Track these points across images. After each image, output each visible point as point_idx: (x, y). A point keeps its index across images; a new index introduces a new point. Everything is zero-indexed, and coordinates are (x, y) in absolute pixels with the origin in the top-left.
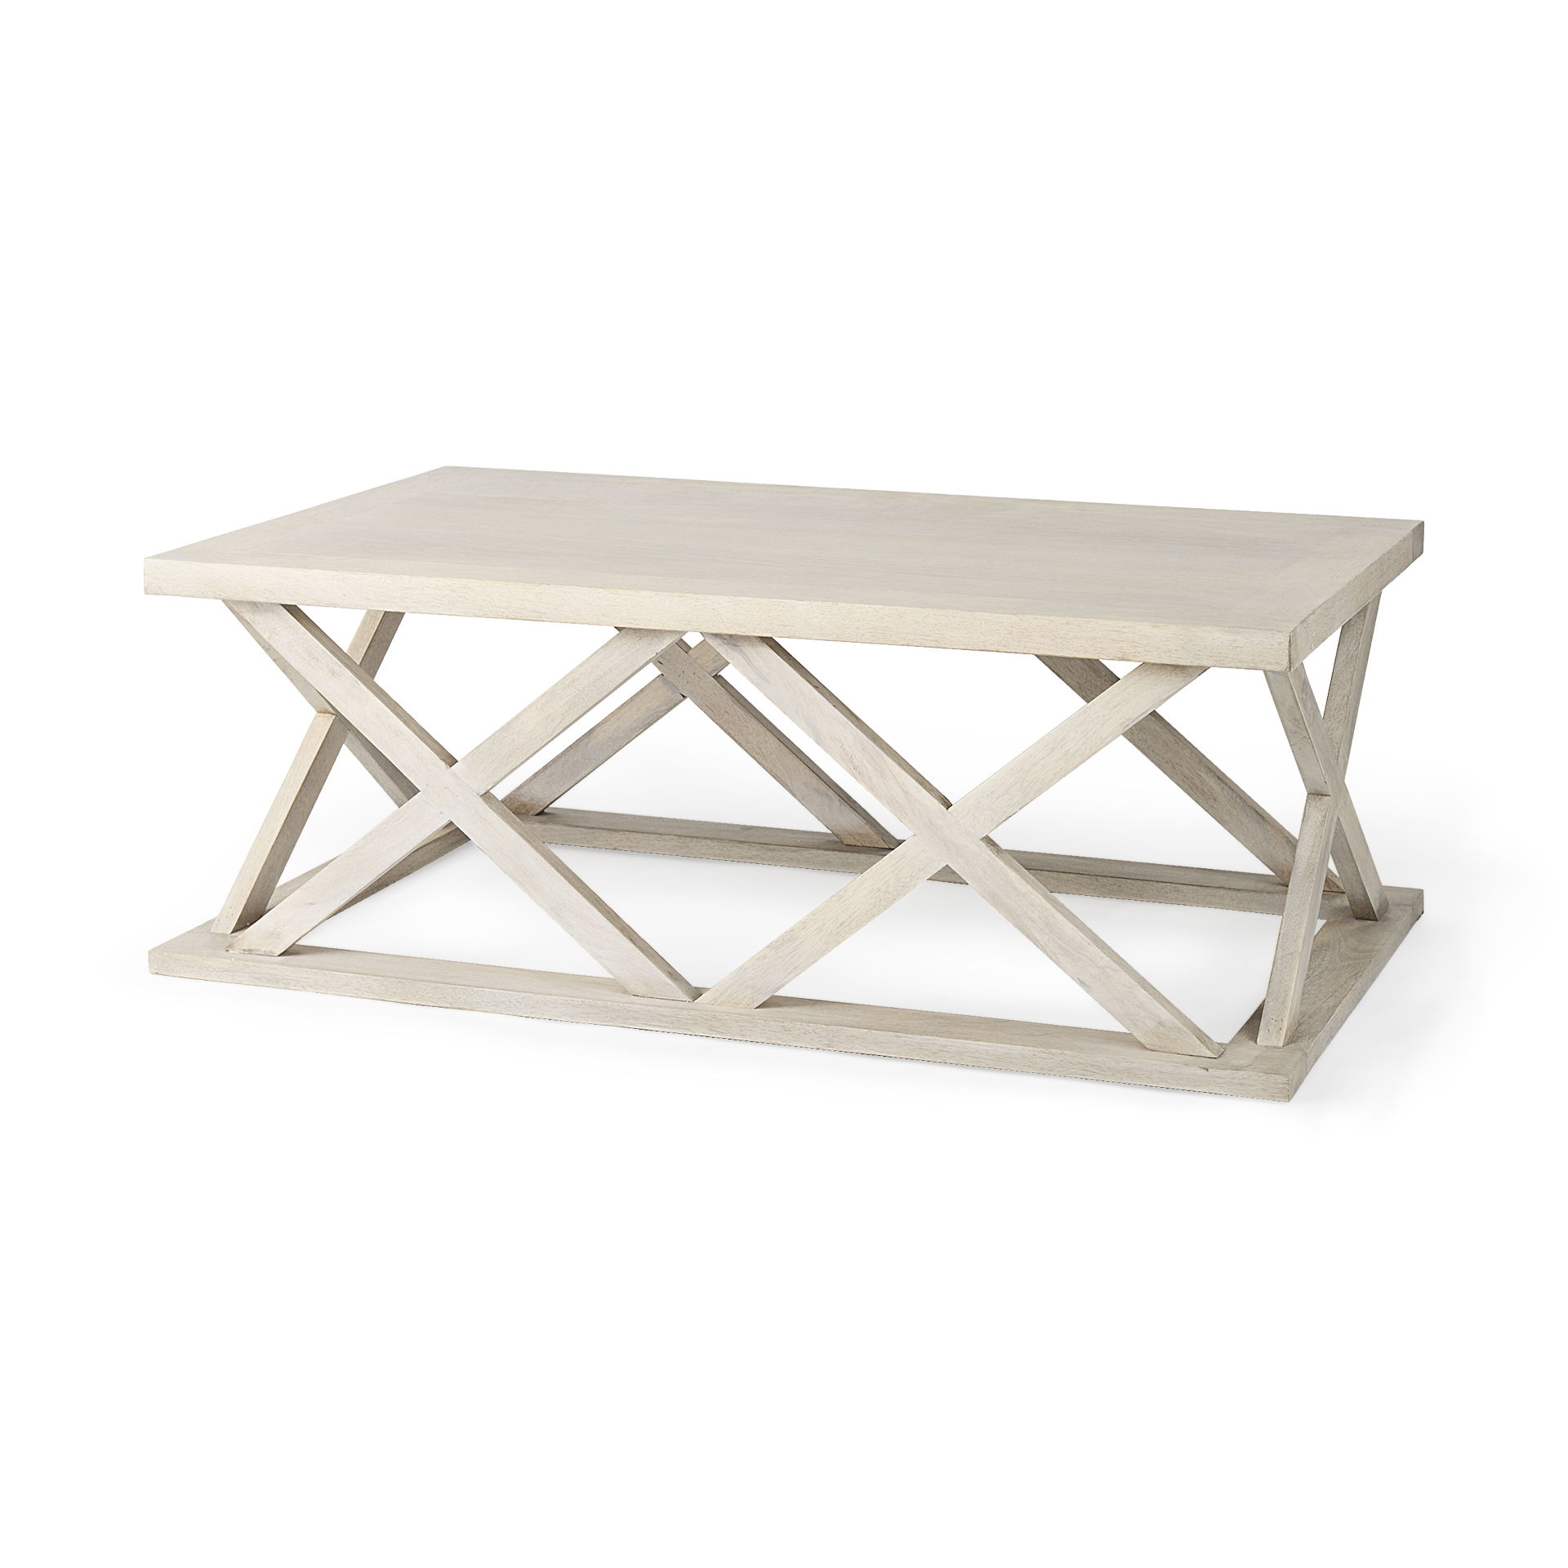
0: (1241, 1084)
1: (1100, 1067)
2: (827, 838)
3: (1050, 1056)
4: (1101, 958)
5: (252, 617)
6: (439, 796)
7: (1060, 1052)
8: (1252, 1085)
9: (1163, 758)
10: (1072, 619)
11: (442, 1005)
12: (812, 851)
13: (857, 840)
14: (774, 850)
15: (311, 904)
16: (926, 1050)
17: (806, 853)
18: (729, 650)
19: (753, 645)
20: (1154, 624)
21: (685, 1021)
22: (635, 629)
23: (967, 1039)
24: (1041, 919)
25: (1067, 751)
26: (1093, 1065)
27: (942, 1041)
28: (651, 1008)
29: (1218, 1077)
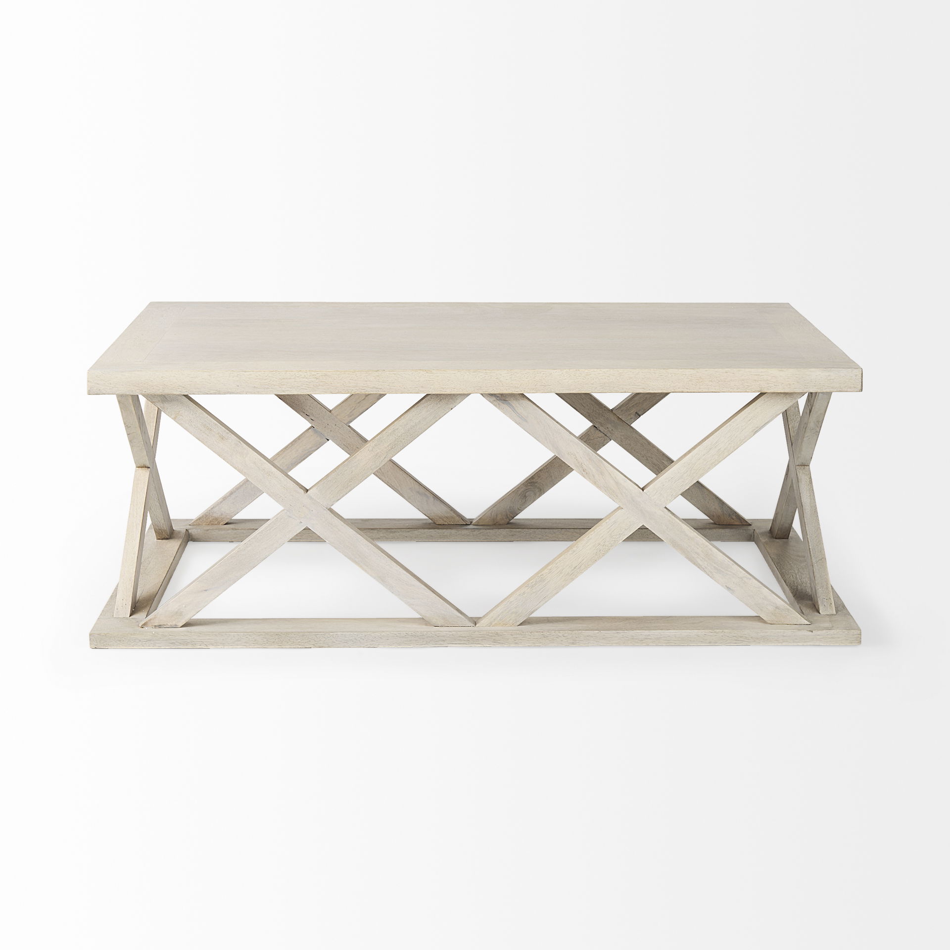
0: (833, 638)
1: (746, 637)
2: (424, 522)
3: (715, 634)
4: (741, 572)
5: (162, 405)
6: (299, 512)
7: (722, 631)
8: (839, 638)
9: (641, 454)
10: (729, 369)
11: (307, 647)
12: (420, 530)
13: (445, 521)
14: (395, 532)
15: (206, 590)
16: (636, 639)
17: (416, 532)
18: (501, 403)
19: (517, 399)
20: (780, 369)
21: (477, 638)
22: (437, 395)
23: (662, 629)
24: (703, 552)
25: (719, 450)
26: (742, 637)
27: (646, 632)
28: (453, 633)
29: (818, 635)
